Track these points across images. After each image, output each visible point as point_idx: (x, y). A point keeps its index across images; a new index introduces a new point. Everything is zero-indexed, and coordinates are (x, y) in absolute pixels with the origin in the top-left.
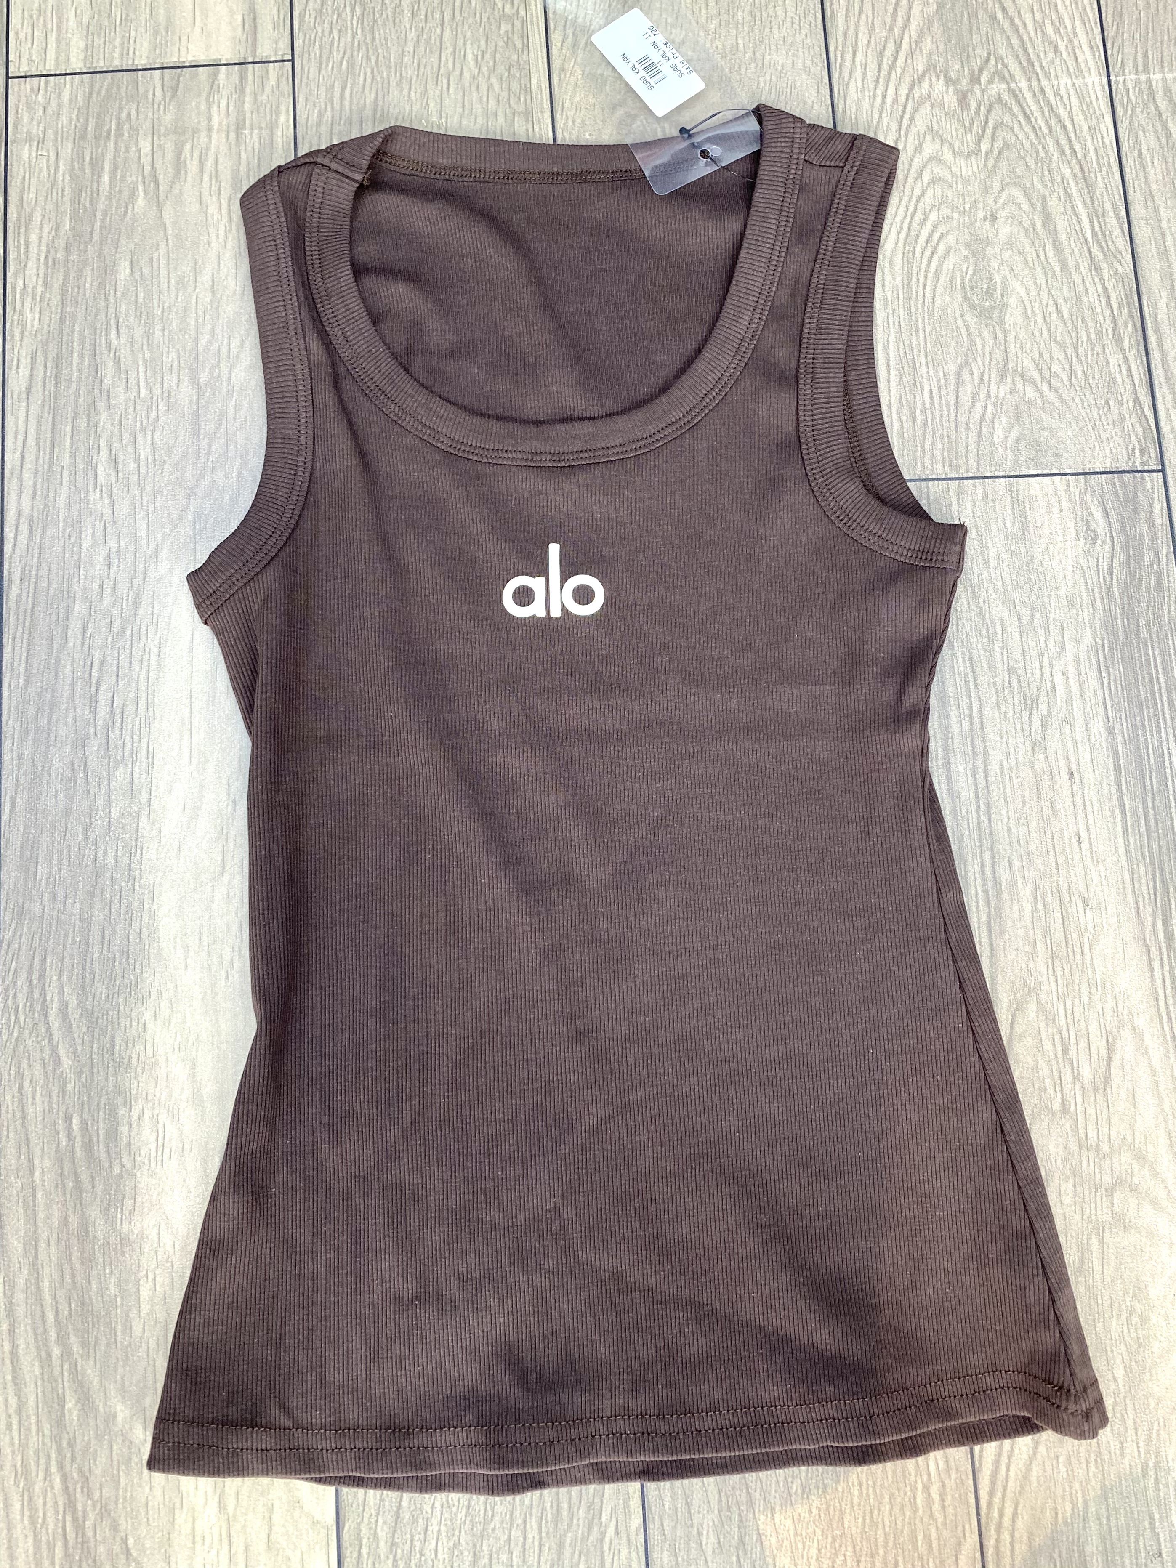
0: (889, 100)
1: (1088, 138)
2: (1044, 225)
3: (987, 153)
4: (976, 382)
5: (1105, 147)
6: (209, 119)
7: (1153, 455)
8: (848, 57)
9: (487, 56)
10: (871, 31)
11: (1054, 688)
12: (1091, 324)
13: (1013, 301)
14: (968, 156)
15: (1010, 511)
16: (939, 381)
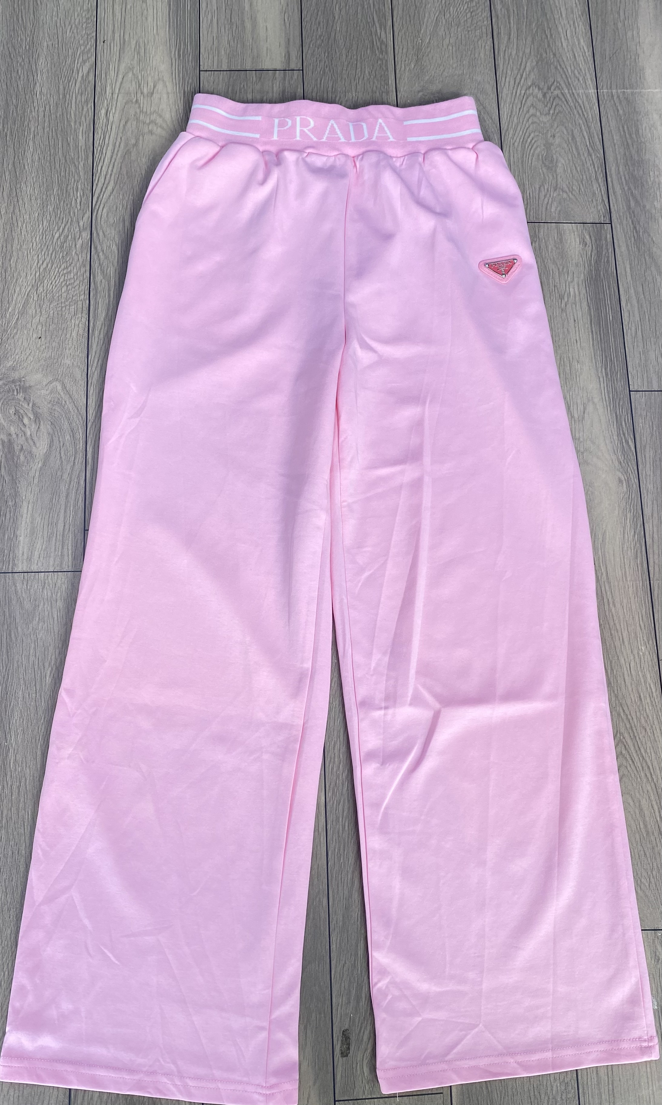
0: (518, 94)
1: (589, 111)
2: (572, 139)
3: (552, 114)
4: (546, 191)
5: (595, 114)
6: (273, 89)
7: (608, 218)
8: (503, 79)
9: (373, 72)
10: (512, 70)
11: (570, 293)
12: (587, 174)
13: (560, 165)
14: (546, 115)
15: (556, 234)
16: (532, 190)
